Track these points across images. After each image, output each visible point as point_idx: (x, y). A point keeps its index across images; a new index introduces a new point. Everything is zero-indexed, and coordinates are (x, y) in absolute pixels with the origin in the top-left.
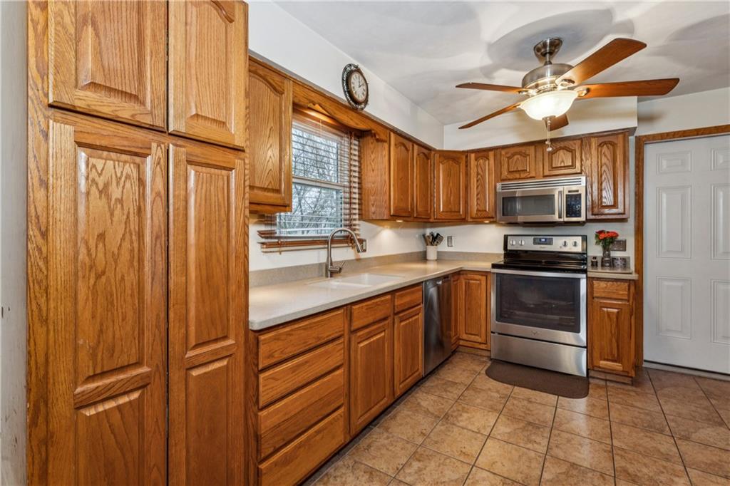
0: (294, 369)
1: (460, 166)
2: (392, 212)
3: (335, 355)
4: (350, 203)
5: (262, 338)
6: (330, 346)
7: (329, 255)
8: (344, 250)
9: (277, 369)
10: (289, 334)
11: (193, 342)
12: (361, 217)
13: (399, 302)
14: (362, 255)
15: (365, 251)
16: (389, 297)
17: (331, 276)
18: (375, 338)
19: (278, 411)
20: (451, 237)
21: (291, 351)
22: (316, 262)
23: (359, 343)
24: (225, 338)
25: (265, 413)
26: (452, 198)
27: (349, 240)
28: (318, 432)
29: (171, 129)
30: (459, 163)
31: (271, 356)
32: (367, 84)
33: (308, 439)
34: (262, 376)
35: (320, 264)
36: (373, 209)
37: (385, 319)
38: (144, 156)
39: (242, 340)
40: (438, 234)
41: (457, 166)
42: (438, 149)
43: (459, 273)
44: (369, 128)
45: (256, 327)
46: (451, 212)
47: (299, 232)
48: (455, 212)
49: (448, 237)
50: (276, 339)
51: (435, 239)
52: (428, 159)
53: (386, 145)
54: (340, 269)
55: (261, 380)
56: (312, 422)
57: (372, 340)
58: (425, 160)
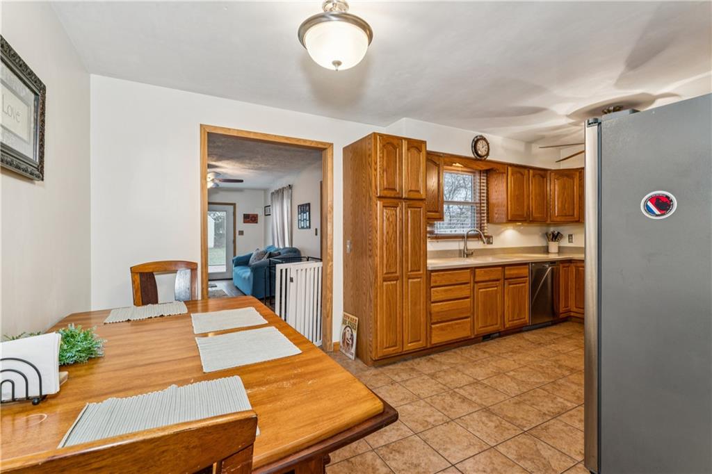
0: (446, 291)
1: (574, 182)
2: (509, 218)
3: (466, 291)
4: (481, 214)
5: (432, 274)
6: (463, 286)
7: (466, 244)
8: (476, 243)
9: (438, 288)
10: (443, 275)
11: (410, 270)
12: (488, 221)
13: (508, 272)
14: (489, 246)
15: (492, 243)
16: (500, 268)
17: (467, 257)
18: (490, 289)
19: (438, 306)
20: (571, 235)
21: (444, 283)
22: (457, 248)
23: (479, 289)
24: (419, 270)
25: (433, 304)
26: (566, 206)
27: (478, 237)
28: (457, 324)
29: (404, 196)
30: (573, 179)
31: (436, 282)
32: (488, 144)
33: (452, 324)
34: (432, 289)
35: (460, 250)
36: (496, 216)
37: (498, 280)
38: (396, 207)
39: (425, 273)
40: (558, 233)
41: (572, 181)
42: (553, 169)
43: (570, 261)
44: (491, 167)
45: (430, 269)
46: (566, 216)
47: (448, 232)
48: (569, 216)
49: (569, 236)
50: (438, 275)
51: (556, 237)
52: (543, 178)
53: (505, 175)
54: (472, 253)
55: (432, 292)
56: (454, 318)
57: (488, 289)
58: (541, 179)
